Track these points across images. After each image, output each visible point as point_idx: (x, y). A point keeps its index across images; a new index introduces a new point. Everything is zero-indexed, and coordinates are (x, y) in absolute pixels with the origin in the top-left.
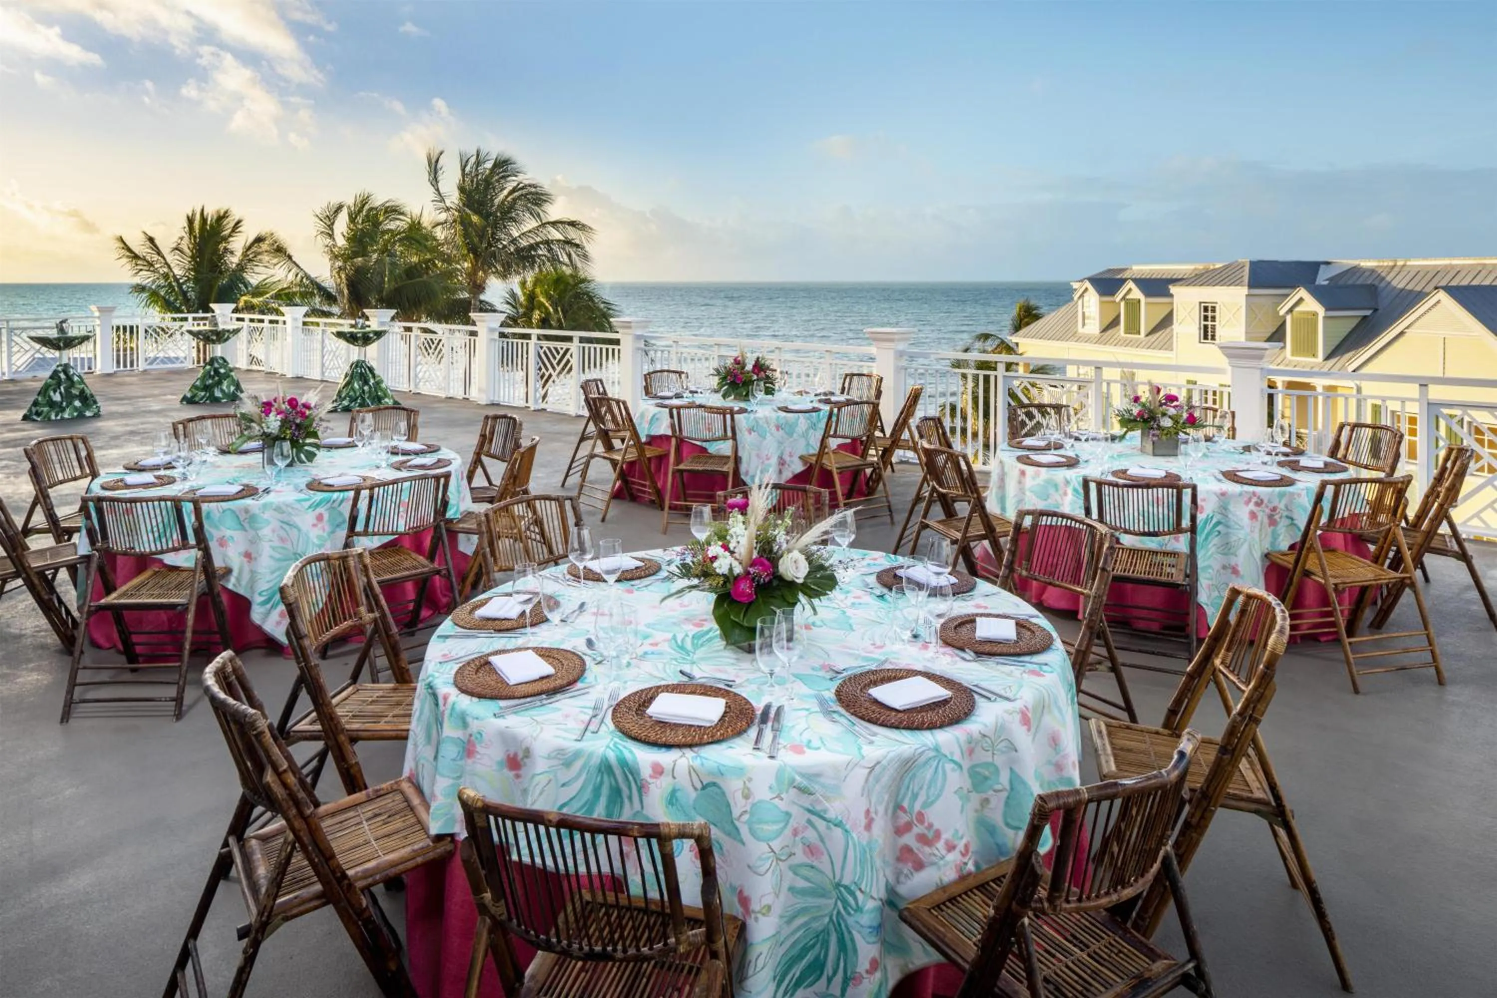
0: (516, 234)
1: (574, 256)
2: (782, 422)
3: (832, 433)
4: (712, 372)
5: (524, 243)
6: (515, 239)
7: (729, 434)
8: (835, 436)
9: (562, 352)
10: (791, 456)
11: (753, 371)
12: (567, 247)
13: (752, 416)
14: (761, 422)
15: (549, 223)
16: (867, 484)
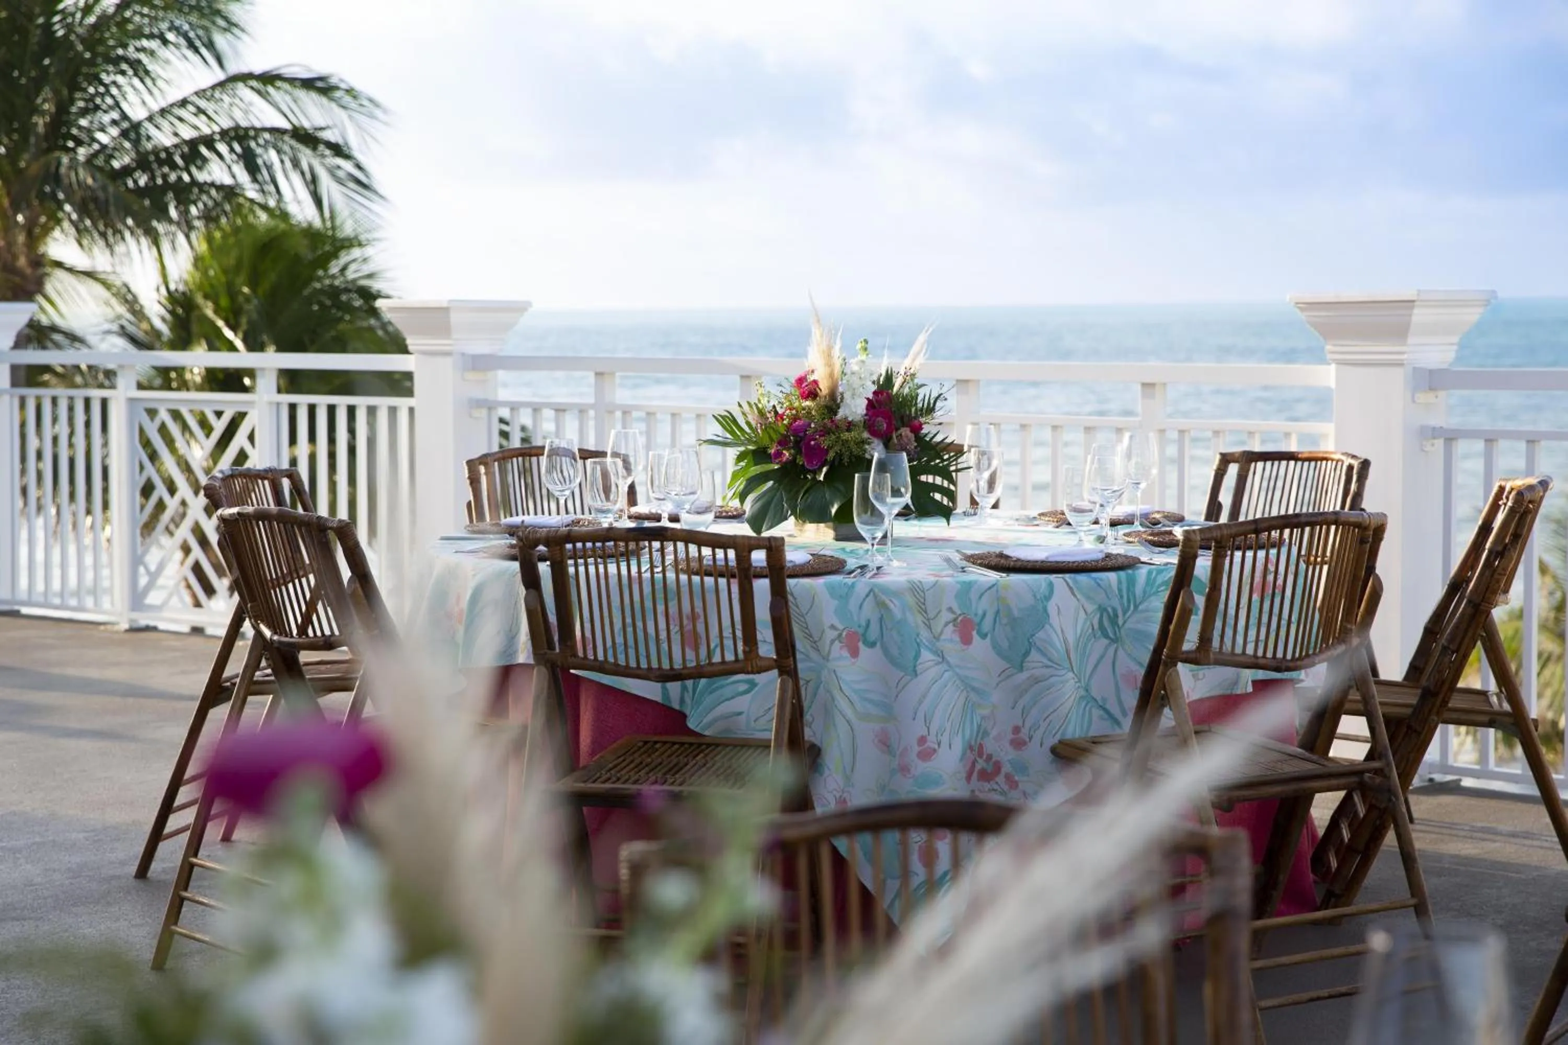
0: (137, 113)
1: (326, 183)
2: (985, 605)
3: (1191, 641)
4: (715, 430)
5: (162, 137)
6: (136, 126)
7: (767, 648)
8: (1199, 658)
9: (219, 426)
10: (1018, 744)
11: (869, 424)
12: (306, 156)
13: (863, 584)
14: (895, 607)
15: (244, 78)
16: (1319, 859)
